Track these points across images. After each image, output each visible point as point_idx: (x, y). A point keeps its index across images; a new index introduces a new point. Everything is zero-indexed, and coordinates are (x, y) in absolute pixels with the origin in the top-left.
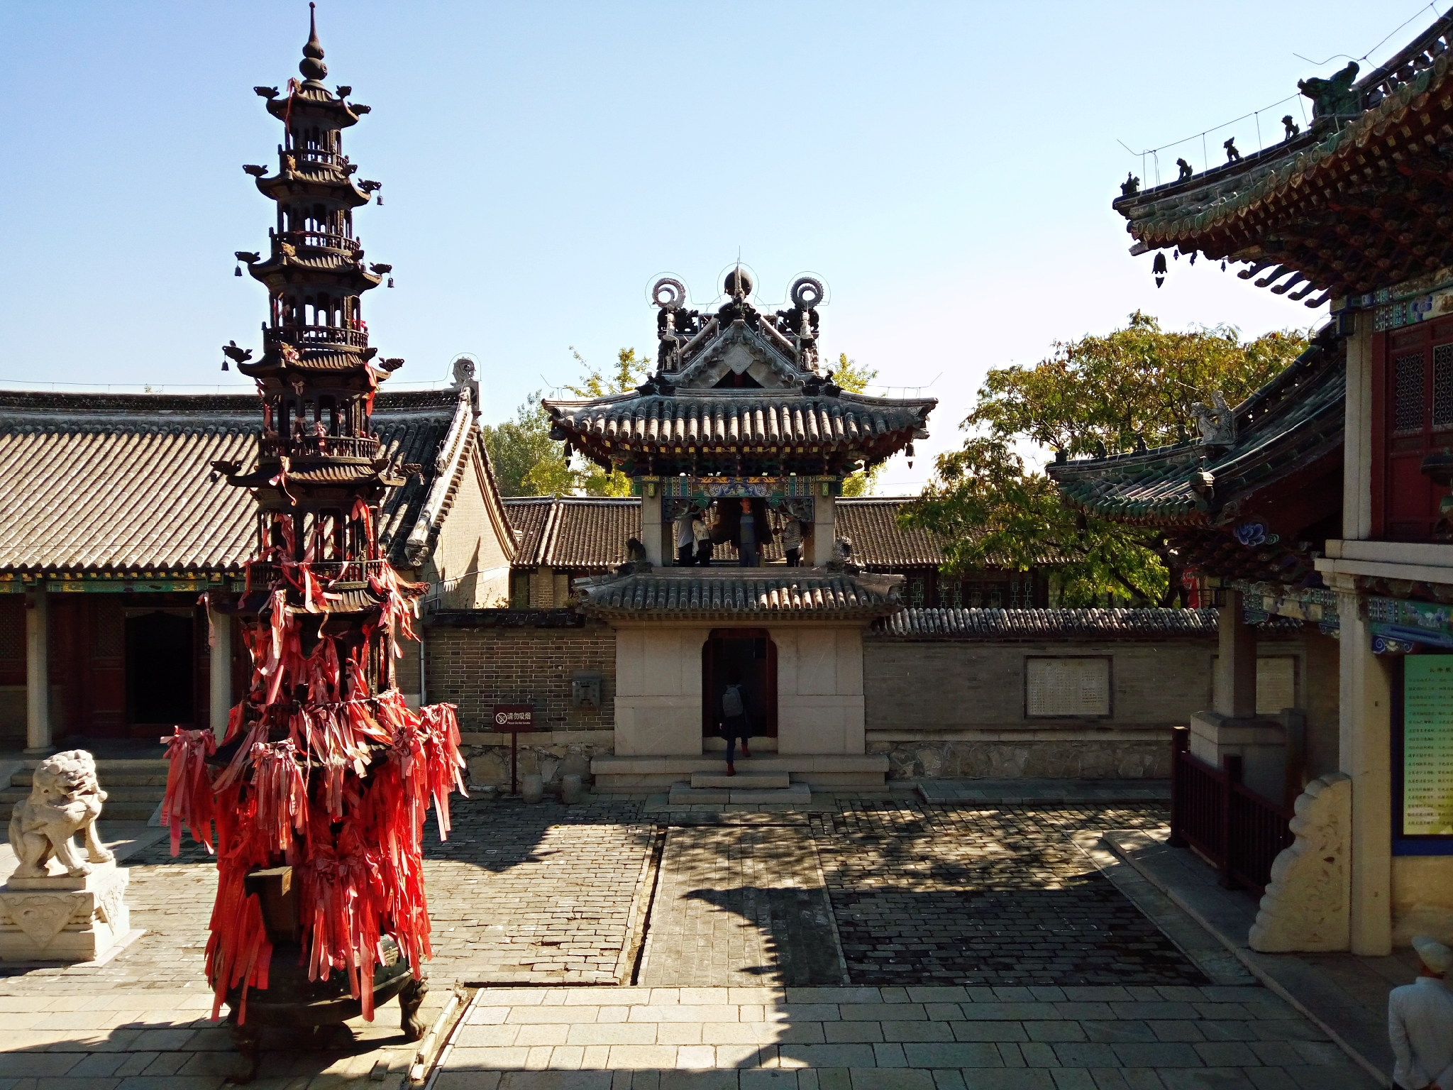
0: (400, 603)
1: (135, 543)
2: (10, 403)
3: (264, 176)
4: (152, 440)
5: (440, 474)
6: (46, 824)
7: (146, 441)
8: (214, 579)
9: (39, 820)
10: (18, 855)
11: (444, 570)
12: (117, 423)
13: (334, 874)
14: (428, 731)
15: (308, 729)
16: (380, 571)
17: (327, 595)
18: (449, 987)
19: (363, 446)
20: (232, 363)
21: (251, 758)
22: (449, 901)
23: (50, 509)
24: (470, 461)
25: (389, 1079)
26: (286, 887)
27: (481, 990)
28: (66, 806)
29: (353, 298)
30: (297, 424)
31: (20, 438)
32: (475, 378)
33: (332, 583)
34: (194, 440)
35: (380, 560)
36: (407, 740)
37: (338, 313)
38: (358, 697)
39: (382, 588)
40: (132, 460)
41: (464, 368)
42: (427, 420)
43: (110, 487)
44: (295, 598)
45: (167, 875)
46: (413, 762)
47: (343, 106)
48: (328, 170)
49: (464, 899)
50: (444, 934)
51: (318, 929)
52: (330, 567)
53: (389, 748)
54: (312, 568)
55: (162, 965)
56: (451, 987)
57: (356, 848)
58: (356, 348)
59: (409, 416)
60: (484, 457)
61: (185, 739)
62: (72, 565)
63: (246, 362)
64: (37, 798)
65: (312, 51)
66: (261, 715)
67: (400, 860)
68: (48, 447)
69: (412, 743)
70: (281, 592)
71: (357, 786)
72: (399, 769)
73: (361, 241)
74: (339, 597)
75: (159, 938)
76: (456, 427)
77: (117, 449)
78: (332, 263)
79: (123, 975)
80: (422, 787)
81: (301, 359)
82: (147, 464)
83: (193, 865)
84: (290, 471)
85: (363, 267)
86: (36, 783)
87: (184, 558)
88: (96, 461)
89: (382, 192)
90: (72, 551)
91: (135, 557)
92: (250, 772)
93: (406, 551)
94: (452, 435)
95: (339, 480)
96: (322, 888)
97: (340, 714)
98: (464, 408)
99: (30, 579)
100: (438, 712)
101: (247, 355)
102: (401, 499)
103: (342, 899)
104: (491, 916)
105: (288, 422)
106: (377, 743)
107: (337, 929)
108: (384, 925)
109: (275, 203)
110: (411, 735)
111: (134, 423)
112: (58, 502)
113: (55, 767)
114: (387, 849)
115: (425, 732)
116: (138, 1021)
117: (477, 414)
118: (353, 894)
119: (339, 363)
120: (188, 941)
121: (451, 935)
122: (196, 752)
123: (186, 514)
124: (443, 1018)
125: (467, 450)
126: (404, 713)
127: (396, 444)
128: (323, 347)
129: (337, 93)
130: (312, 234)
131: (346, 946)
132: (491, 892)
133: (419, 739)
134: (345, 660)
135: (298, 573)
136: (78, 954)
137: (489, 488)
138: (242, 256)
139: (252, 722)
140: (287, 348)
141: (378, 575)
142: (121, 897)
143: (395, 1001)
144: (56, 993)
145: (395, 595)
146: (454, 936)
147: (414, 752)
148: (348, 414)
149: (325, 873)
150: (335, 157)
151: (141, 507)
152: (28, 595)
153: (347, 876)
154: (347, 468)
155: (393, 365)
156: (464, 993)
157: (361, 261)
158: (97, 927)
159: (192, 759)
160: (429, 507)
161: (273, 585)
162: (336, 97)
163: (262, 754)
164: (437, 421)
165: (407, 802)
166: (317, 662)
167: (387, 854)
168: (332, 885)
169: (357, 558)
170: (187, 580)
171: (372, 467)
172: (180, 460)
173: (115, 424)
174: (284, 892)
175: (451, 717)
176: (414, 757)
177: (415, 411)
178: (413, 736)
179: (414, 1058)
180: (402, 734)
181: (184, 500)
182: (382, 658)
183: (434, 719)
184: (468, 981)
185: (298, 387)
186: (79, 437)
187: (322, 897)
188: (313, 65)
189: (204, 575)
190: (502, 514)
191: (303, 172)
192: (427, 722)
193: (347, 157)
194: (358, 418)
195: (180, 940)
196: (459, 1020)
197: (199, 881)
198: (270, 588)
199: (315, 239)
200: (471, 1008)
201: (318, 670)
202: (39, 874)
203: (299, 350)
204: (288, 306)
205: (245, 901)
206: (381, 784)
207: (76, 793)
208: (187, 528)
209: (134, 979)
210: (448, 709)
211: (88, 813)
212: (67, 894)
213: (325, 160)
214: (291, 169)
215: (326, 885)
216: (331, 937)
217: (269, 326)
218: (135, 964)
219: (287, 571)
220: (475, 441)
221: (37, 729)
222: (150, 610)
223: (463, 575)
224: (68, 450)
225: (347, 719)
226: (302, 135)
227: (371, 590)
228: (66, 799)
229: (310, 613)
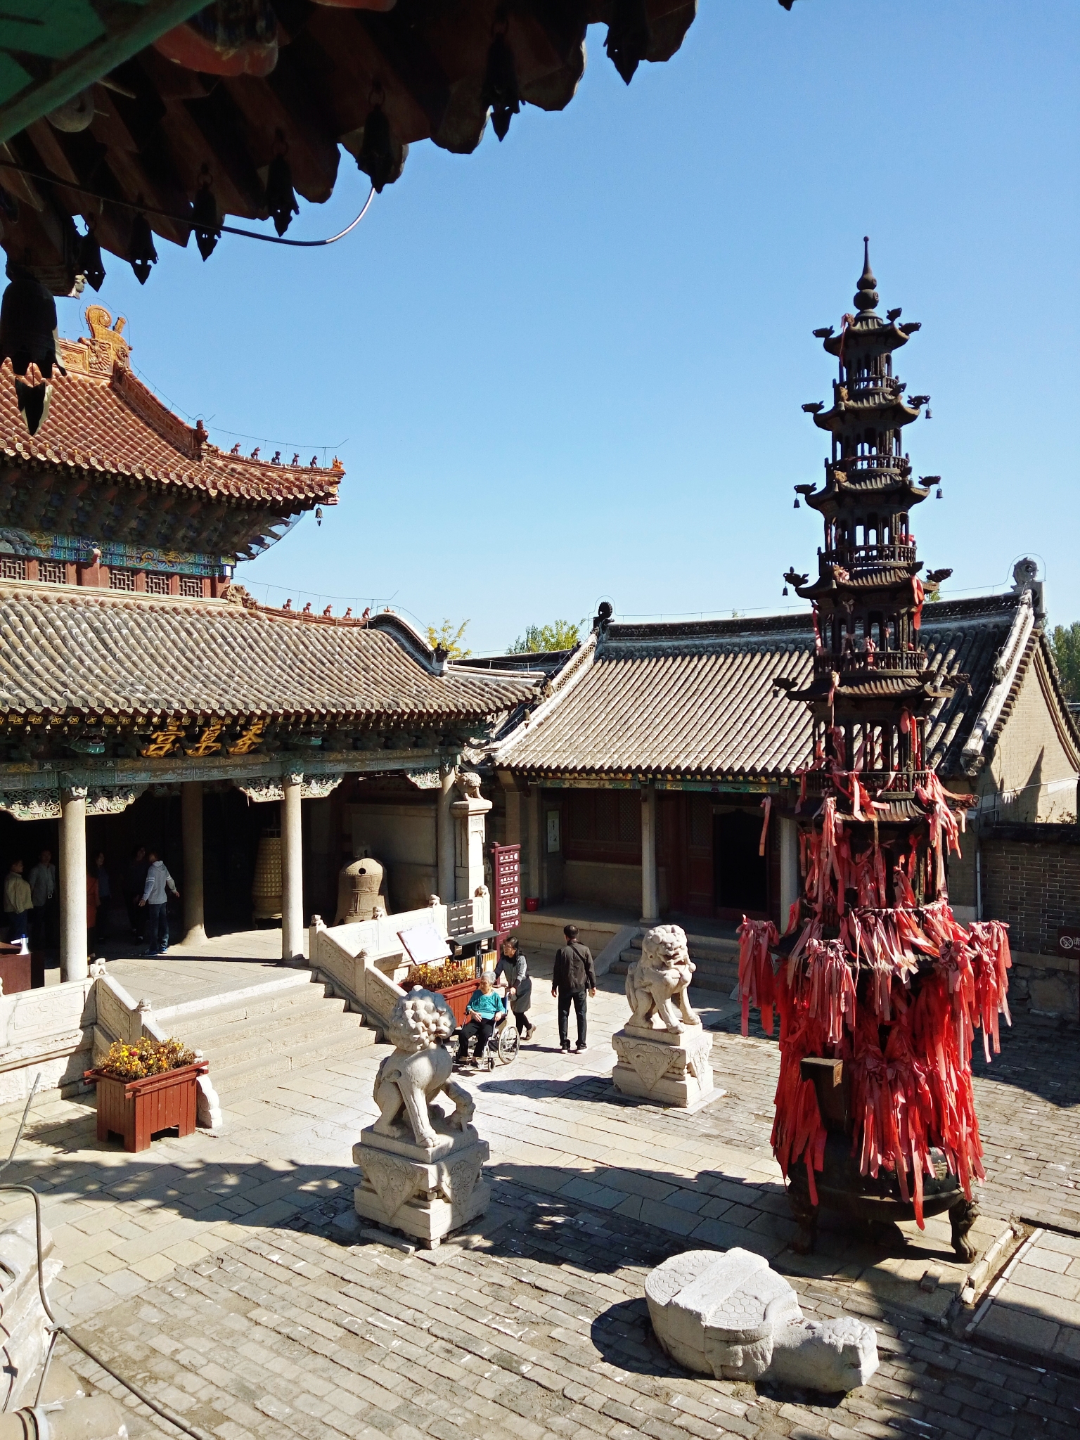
0: (947, 816)
1: (719, 749)
2: (632, 635)
3: (821, 412)
4: (734, 659)
5: (998, 682)
6: (651, 985)
7: (729, 660)
8: (783, 783)
9: (647, 980)
10: (632, 1007)
11: (1002, 782)
12: (708, 646)
13: (882, 1075)
14: (977, 947)
15: (858, 932)
16: (926, 783)
17: (875, 804)
18: (1004, 1217)
19: (911, 658)
20: (791, 588)
21: (807, 953)
22: (1005, 1127)
23: (658, 720)
24: (1031, 667)
25: (938, 1294)
26: (837, 1080)
27: (1039, 1230)
28: (665, 972)
29: (902, 515)
30: (848, 641)
31: (638, 662)
32: (1037, 579)
33: (879, 792)
34: (768, 657)
35: (927, 771)
36: (954, 955)
37: (886, 530)
38: (905, 906)
39: (928, 799)
40: (718, 677)
41: (1025, 569)
42: (984, 626)
43: (701, 701)
44: (844, 805)
45: (744, 1045)
46: (960, 978)
47: (893, 329)
48: (878, 394)
49: (1022, 1129)
50: (1000, 1160)
51: (868, 1124)
52: (877, 777)
53: (935, 960)
54: (860, 778)
55: (738, 1125)
56: (1007, 1218)
57: (904, 1055)
58: (903, 563)
59: (966, 624)
60: (1048, 661)
61: (751, 927)
62: (673, 767)
63: (803, 586)
64: (646, 962)
65: (866, 283)
66: (816, 914)
67: (948, 1075)
68: (657, 668)
69: (959, 959)
70: (832, 799)
71: (904, 994)
72: (945, 983)
73: (910, 457)
74: (887, 806)
75: (738, 1102)
76: (1015, 632)
77: (707, 668)
78: (879, 484)
79: (707, 1126)
80: (970, 1004)
81: (851, 579)
82: (729, 680)
83: (765, 1041)
84: (840, 685)
85: (911, 482)
86: (644, 949)
87: (758, 764)
88: (692, 679)
89: (931, 405)
90: (673, 755)
91: (720, 762)
92: (805, 966)
93: (962, 761)
94: (1012, 642)
95: (885, 693)
96: (871, 1087)
97: (887, 919)
98: (1025, 611)
99: (643, 779)
100: (989, 929)
101: (803, 580)
102: (957, 708)
103: (891, 1102)
104: (1053, 1154)
105: (840, 637)
106: (924, 954)
107: (886, 1130)
108: (932, 1137)
109: (830, 433)
110: (958, 950)
111: (721, 646)
112: (663, 714)
113: (656, 937)
114: (934, 1062)
115: (973, 948)
116: (717, 1170)
117: (1039, 616)
118: (902, 1100)
119: (888, 579)
120: (759, 1109)
121: (1008, 1163)
122: (761, 941)
123: (760, 724)
124: (997, 1247)
125: (1027, 655)
126: (952, 926)
127: (952, 653)
128: (873, 565)
129: (888, 317)
130: (863, 458)
131: (894, 1149)
132: (1053, 1128)
133: (967, 954)
134: (893, 869)
135: (847, 782)
136: (673, 1100)
137: (1054, 695)
138: (799, 489)
139: (807, 919)
140: (838, 570)
141: (925, 786)
142: (706, 1059)
143: (945, 1216)
144: (658, 1129)
145: (941, 806)
146: (1011, 1165)
147: (961, 968)
148: (896, 627)
149: (874, 1073)
150: (884, 380)
151: (724, 718)
152: (643, 791)
153: (896, 1080)
154: (895, 681)
155: (942, 575)
156: (1020, 1228)
157: (909, 477)
158: (688, 1080)
159: (757, 946)
160: (985, 716)
161: (826, 793)
162: (887, 322)
163: (815, 951)
164: (996, 626)
165: (955, 1018)
166: (866, 869)
167: (935, 1067)
168: (880, 1086)
169: (904, 770)
170: (760, 783)
171: (919, 679)
172: (756, 676)
173: (706, 648)
174: (835, 1084)
175: (1003, 936)
176: (962, 973)
177: (972, 618)
178: (960, 951)
179: (964, 1281)
180: (949, 948)
181: (759, 711)
182: (929, 869)
183: (984, 936)
184: (1025, 1217)
185: (849, 606)
186: (679, 659)
187: (872, 1096)
188: (866, 295)
189: (774, 779)
190: (1068, 722)
191: (855, 401)
192: (976, 938)
193: (897, 378)
194: (906, 631)
195: (753, 1106)
196: (1014, 1254)
197: (769, 1056)
198: (823, 795)
199: (865, 463)
200: (1026, 1246)
201: (867, 877)
202: (646, 1025)
203: (849, 571)
204: (839, 530)
205: (802, 1085)
206: (928, 995)
207: (672, 962)
208: (760, 738)
209: (715, 1132)
210: (1000, 928)
211: (681, 980)
212: (665, 1047)
213: (876, 384)
214: (843, 400)
215: (875, 1085)
216: (880, 1137)
217: (823, 551)
218: (716, 1118)
219: (837, 780)
220: (1037, 645)
221: (649, 906)
222: (732, 808)
223: (1023, 786)
224: (671, 671)
225: (894, 926)
226: (854, 366)
227: (917, 800)
228: (665, 966)
229: (858, 821)
